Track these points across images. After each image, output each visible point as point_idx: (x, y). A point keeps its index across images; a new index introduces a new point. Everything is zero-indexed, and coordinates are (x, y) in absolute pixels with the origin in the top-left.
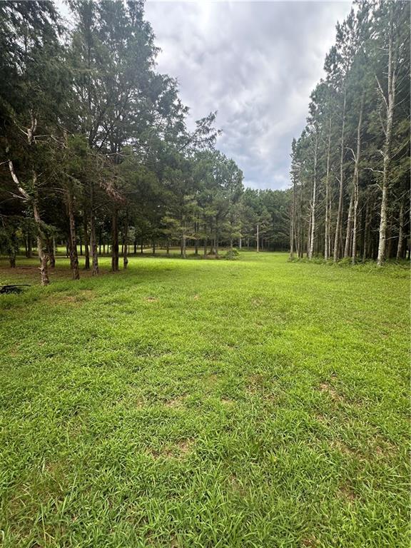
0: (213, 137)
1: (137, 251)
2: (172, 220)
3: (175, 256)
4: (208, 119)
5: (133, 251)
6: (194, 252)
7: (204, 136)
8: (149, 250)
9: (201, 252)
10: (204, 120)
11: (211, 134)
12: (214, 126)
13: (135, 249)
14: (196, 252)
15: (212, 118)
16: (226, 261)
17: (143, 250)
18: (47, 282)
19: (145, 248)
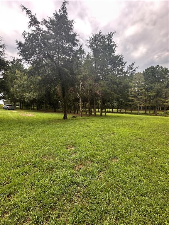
0: (134, 70)
1: (119, 111)
2: (132, 98)
3: (134, 114)
4: (131, 65)
5: (117, 111)
6: (145, 112)
7: (131, 71)
8: (124, 111)
9: (148, 112)
10: (130, 66)
11: (133, 69)
12: (134, 67)
13: (118, 110)
14: (146, 112)
15: (133, 64)
16: (161, 117)
17: (121, 111)
18: (82, 117)
19: (122, 110)
